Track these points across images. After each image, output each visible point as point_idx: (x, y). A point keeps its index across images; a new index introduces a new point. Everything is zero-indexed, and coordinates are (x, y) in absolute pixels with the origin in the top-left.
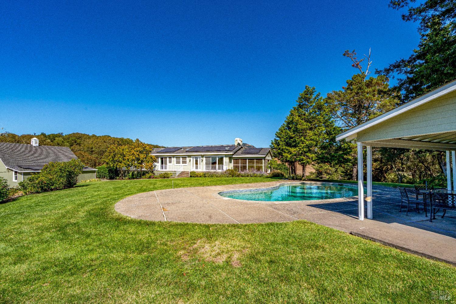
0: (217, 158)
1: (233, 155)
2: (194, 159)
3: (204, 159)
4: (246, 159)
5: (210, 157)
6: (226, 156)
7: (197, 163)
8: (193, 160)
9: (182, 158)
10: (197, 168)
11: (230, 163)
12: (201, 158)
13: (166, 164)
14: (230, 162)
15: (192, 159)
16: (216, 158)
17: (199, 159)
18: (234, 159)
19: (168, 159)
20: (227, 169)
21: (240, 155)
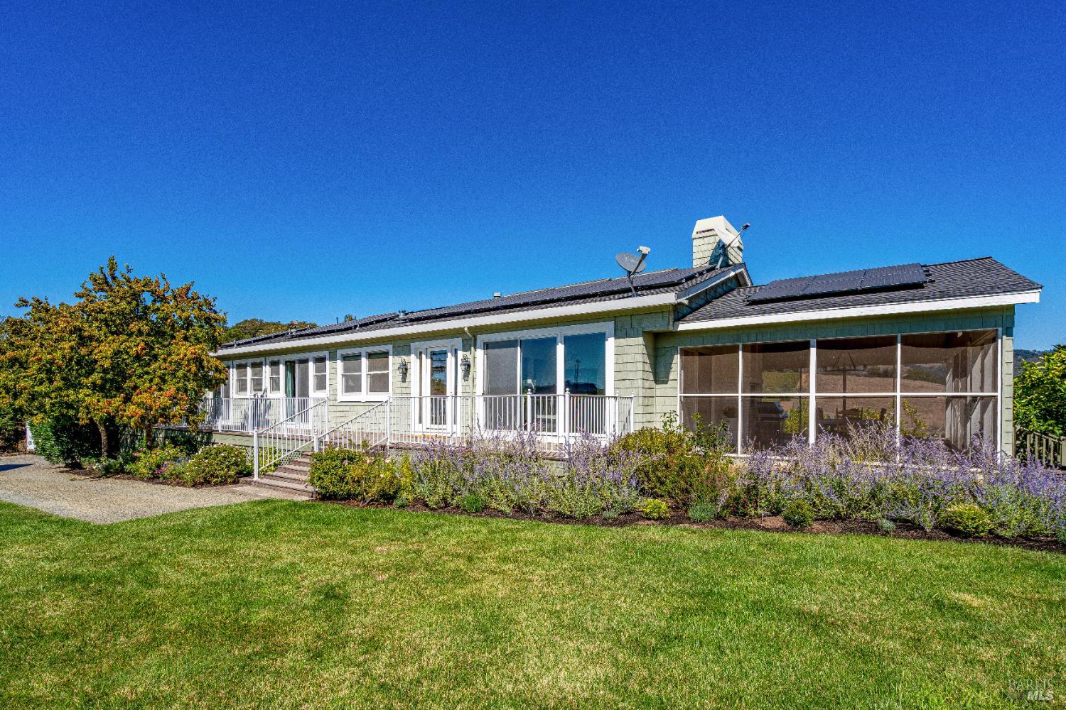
0: (560, 349)
1: (679, 313)
2: (427, 363)
3: (479, 356)
4: (806, 346)
5: (511, 344)
6: (624, 323)
7: (438, 387)
8: (421, 369)
9: (370, 356)
10: (439, 416)
11: (657, 381)
12: (460, 354)
13: (305, 392)
14: (659, 374)
15: (413, 360)
16: (553, 342)
17: (450, 360)
18: (686, 353)
19: (311, 365)
20: (633, 428)
21: (743, 314)
